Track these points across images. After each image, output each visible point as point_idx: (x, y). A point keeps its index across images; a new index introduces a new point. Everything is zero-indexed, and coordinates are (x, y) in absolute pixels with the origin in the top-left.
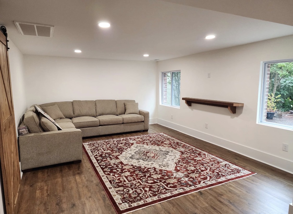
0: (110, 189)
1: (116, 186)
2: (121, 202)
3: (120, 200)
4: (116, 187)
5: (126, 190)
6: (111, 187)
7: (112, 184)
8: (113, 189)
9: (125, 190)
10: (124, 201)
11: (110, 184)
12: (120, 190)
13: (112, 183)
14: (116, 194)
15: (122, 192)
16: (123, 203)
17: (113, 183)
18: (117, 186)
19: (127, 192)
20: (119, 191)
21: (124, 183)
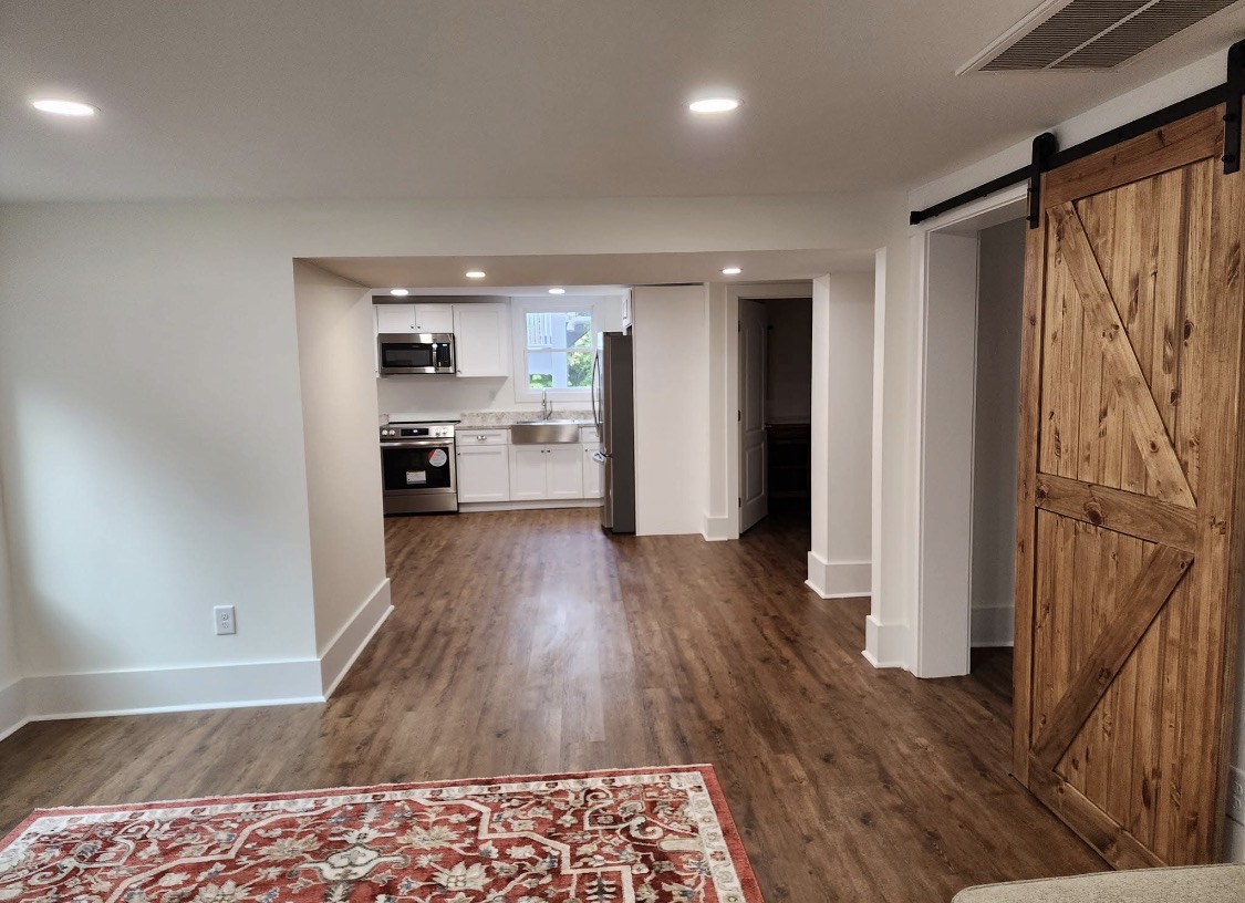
0: (721, 853)
1: (687, 863)
2: (691, 794)
3: (691, 801)
4: (693, 854)
5: (653, 832)
6: (712, 863)
7: (706, 879)
8: (709, 851)
9: (659, 833)
10: (680, 794)
11: (715, 879)
12: (676, 837)
13: (703, 883)
14: (701, 825)
15: (674, 826)
16: (685, 791)
17: (698, 881)
18: (684, 858)
19: (655, 825)
20: (682, 835)
21: (646, 870)
